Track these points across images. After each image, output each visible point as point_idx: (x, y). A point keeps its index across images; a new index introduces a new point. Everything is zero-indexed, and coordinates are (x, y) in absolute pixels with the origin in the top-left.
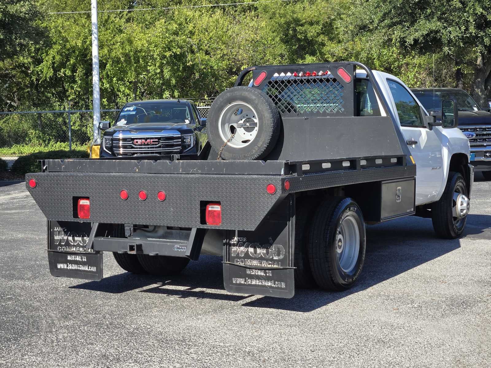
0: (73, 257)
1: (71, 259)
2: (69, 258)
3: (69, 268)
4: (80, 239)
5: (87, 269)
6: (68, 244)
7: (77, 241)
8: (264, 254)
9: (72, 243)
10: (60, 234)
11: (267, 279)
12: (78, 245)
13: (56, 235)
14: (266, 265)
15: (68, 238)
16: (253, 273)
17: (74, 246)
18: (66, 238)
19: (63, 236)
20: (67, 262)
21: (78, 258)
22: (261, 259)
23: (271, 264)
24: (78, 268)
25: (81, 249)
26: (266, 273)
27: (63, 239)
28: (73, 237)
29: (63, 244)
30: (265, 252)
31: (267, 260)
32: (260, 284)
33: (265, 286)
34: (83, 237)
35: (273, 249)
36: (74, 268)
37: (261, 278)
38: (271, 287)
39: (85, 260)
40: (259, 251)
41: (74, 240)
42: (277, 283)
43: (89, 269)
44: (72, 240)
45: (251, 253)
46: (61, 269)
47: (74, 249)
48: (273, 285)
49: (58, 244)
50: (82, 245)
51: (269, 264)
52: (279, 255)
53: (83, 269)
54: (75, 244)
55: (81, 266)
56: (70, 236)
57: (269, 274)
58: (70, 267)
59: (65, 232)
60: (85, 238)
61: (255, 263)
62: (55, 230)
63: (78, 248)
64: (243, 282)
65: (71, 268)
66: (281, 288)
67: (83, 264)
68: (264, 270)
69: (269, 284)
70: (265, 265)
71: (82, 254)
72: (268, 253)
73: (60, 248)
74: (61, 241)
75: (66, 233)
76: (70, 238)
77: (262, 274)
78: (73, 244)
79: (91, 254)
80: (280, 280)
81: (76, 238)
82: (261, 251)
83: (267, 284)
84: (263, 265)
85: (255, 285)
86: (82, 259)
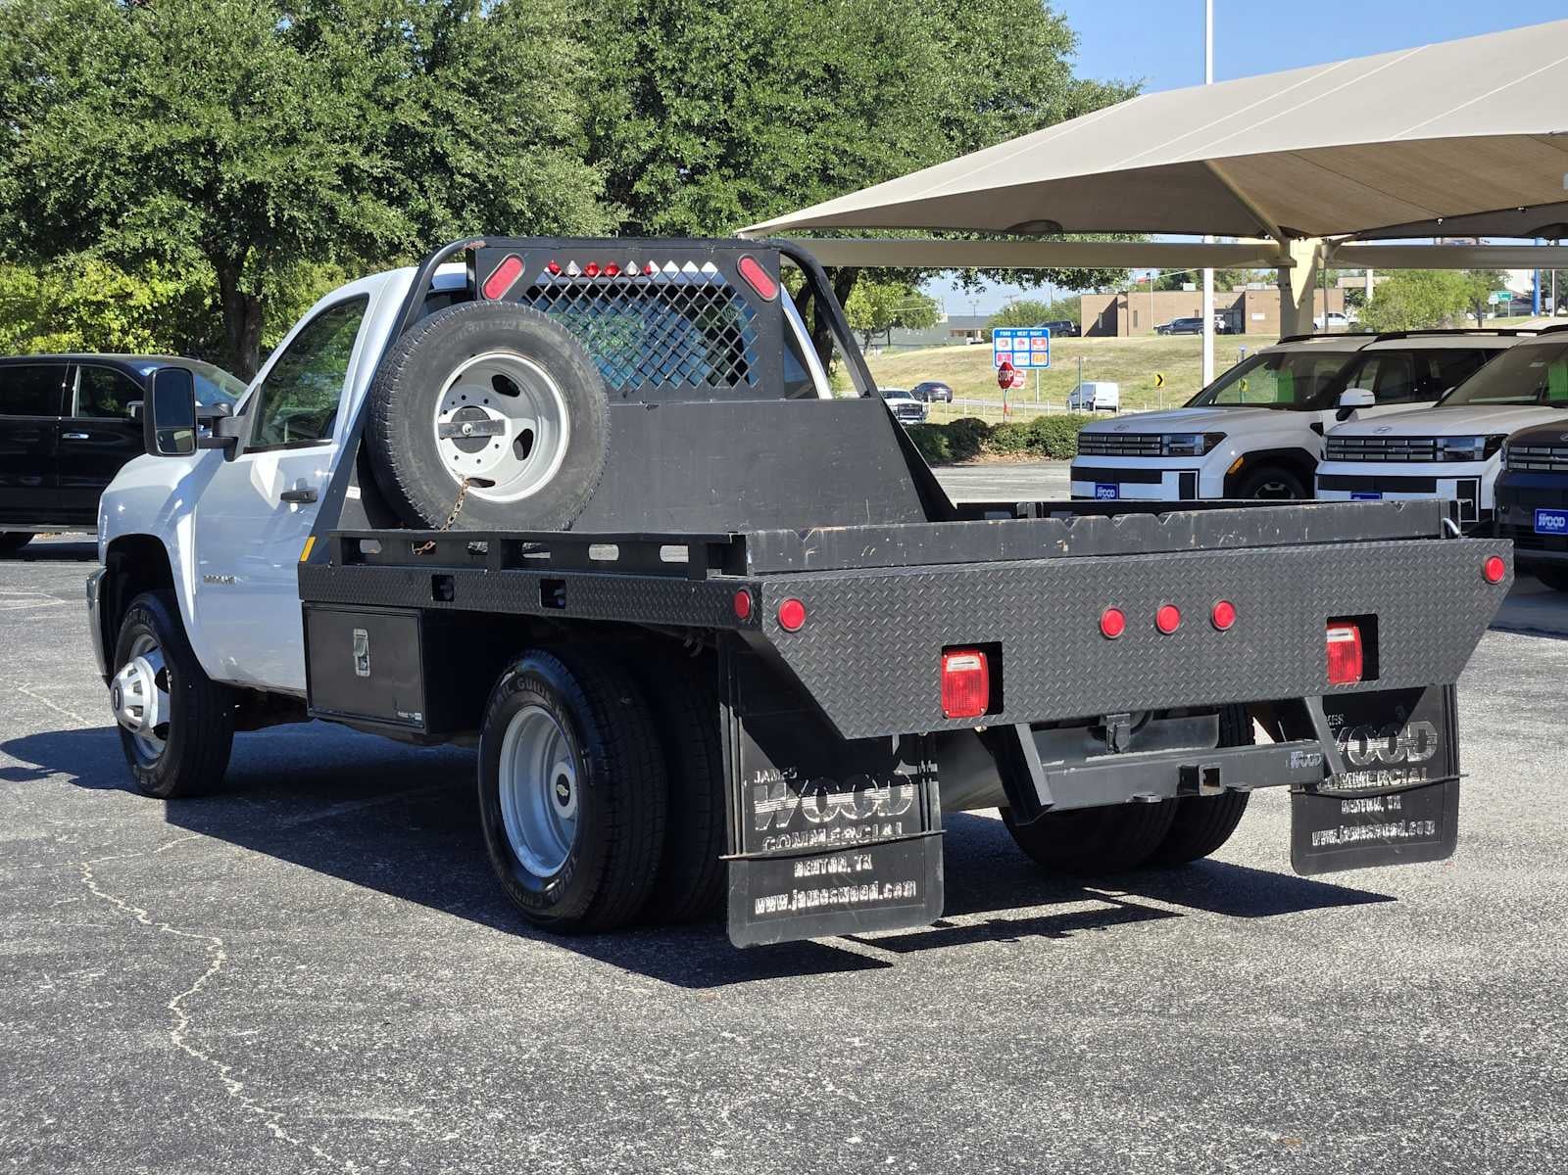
0: (816, 864)
1: (807, 874)
2: (800, 871)
3: (794, 908)
4: (848, 798)
5: (874, 895)
6: (799, 823)
7: (833, 809)
8: (1382, 751)
9: (814, 816)
10: (775, 792)
11: (1388, 818)
12: (842, 823)
13: (761, 799)
14: (1386, 783)
15: (800, 803)
16: (1355, 811)
17: (822, 826)
18: (793, 803)
19: (783, 798)
20: (789, 886)
21: (837, 866)
22: (1376, 766)
23: (1400, 777)
24: (834, 900)
25: (850, 833)
26: (1384, 803)
27: (785, 809)
28: (822, 794)
29: (783, 825)
30: (1386, 745)
31: (1389, 767)
32: (1371, 835)
33: (1380, 841)
34: (861, 788)
35: (1409, 732)
36: (817, 903)
37: (1372, 820)
38: (1397, 839)
39: (868, 866)
40: (1371, 744)
41: (822, 806)
42: (1413, 824)
43: (887, 895)
44: (816, 808)
45: (1353, 754)
46: (766, 916)
47: (822, 838)
48: (1403, 835)
49: (765, 828)
50: (853, 817)
51: (1395, 778)
52: (1421, 749)
53: (854, 899)
54: (827, 819)
55: (846, 889)
56: (809, 793)
57: (1395, 805)
58: (802, 901)
59: (791, 784)
60: (869, 793)
61: (1361, 780)
62: (759, 780)
63: (838, 830)
64: (1333, 840)
65: (802, 905)
66: (1424, 837)
67: (859, 880)
68: (1382, 795)
69: (1394, 832)
70: (1383, 780)
71: (853, 848)
72: (1392, 748)
73: (773, 841)
74: (775, 817)
75: (794, 786)
76: (810, 802)
77: (1377, 808)
78: (817, 820)
79: (897, 841)
80: (1422, 817)
81: (831, 799)
82: (1376, 746)
83: (1386, 834)
84: (1379, 784)
85: (1358, 842)
86: (852, 865)
